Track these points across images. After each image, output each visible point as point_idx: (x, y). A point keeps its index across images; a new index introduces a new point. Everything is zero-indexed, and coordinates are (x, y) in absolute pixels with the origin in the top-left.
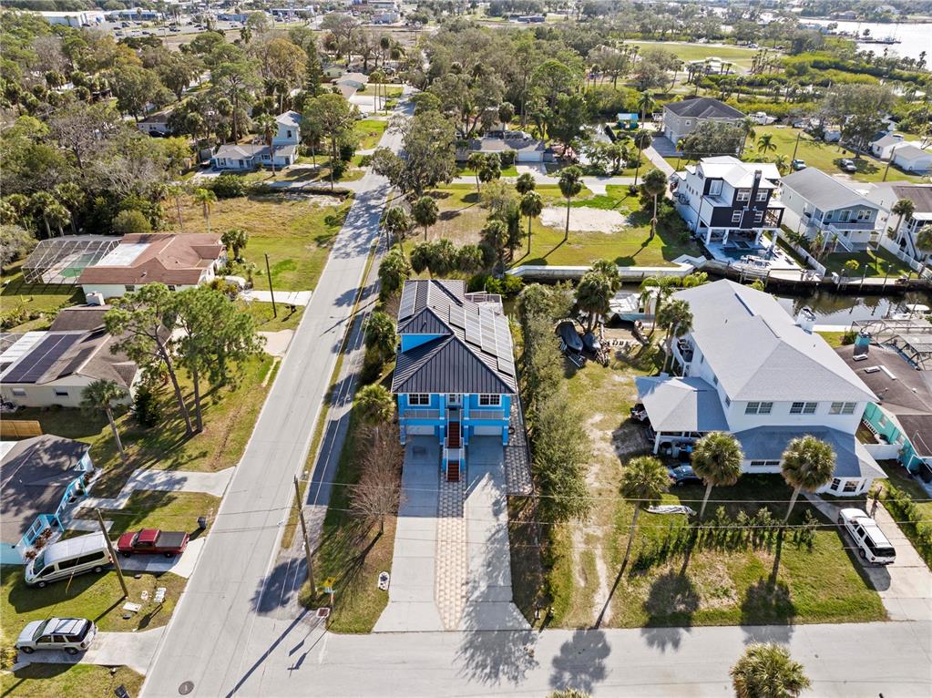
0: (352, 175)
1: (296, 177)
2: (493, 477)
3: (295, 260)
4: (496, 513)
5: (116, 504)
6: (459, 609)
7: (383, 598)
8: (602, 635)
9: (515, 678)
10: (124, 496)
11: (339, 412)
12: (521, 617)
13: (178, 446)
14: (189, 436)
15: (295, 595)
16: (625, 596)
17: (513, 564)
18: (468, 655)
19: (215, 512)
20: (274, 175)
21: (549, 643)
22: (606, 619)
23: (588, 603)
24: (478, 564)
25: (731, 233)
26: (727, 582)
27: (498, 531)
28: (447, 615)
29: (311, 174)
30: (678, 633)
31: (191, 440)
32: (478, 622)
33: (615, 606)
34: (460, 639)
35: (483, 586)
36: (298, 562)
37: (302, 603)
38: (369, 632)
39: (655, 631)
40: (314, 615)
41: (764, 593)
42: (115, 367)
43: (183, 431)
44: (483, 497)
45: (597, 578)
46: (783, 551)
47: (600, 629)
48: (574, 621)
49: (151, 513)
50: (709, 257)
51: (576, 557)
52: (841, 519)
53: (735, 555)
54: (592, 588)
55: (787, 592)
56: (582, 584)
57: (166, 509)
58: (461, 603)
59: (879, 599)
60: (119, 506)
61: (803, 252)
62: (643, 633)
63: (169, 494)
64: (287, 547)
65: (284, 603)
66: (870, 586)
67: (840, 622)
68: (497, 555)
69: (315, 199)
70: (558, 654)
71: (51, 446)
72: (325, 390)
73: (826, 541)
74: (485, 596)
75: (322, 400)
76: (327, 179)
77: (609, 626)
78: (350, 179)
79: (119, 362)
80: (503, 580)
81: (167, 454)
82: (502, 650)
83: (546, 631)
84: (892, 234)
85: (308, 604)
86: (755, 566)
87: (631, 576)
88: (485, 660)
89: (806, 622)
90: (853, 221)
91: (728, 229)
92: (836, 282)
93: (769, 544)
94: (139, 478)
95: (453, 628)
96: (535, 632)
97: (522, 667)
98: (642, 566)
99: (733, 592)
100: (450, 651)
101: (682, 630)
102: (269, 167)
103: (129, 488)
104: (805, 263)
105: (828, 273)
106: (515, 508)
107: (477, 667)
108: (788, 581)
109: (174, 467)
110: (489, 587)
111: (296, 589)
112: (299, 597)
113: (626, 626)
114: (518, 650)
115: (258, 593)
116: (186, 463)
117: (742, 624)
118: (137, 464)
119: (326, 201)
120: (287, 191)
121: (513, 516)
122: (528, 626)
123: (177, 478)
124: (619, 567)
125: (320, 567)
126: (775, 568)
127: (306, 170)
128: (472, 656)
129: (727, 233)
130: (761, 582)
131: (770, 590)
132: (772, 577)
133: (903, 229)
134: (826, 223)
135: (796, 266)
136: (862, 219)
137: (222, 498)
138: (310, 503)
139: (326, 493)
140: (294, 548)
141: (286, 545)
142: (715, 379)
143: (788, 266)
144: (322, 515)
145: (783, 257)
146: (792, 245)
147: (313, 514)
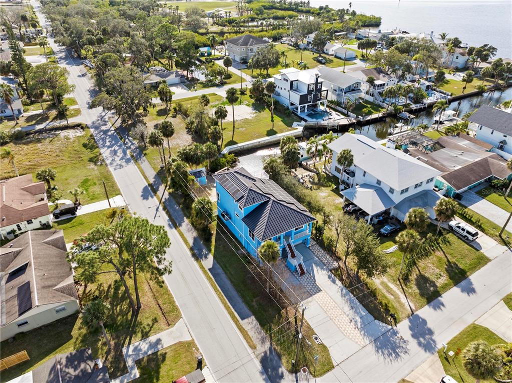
0: (72, 112)
1: (34, 122)
2: (317, 265)
3: (90, 178)
4: (334, 282)
5: (132, 376)
6: (359, 335)
7: (324, 348)
8: (417, 316)
9: (406, 352)
10: (132, 368)
11: (209, 262)
12: (384, 325)
13: (135, 322)
14: (136, 313)
15: (283, 369)
16: (411, 294)
17: (361, 302)
18: (381, 353)
19: (197, 349)
20: (17, 123)
21: (403, 328)
22: (413, 308)
23: (402, 305)
24: (347, 308)
25: (308, 105)
26: (437, 271)
27: (342, 290)
28: (357, 340)
29: (43, 118)
30: (439, 301)
31: (140, 314)
32: (371, 336)
33: (411, 300)
34: (371, 348)
35: (359, 320)
36: (268, 352)
37: (291, 372)
38: (333, 367)
39: (432, 303)
40: (301, 374)
41: (450, 268)
42: (57, 290)
43: (129, 312)
44: (321, 276)
45: (395, 292)
46: (443, 249)
47: (415, 313)
48: (404, 315)
49: (161, 370)
50: (306, 121)
51: (381, 287)
52: (451, 227)
53: (430, 258)
54: (397, 298)
55: (457, 265)
56: (392, 297)
57: (167, 362)
58: (357, 331)
59: (482, 254)
60: (135, 376)
61: (340, 109)
62: (430, 306)
63: (159, 353)
64: (255, 348)
65: (282, 377)
66: (478, 250)
67: (480, 268)
68: (351, 301)
69: (63, 134)
70: (411, 332)
71: (67, 361)
72: (189, 253)
73: (450, 237)
74: (363, 323)
75: (193, 259)
76: (55, 119)
77: (416, 310)
78: (73, 116)
79: (56, 286)
80: (364, 312)
81: (132, 330)
82: (391, 343)
83: (398, 325)
84: (367, 93)
85: (294, 370)
86: (440, 260)
87: (406, 285)
88: (389, 352)
89: (471, 274)
90: (353, 90)
91: (306, 105)
92: (362, 120)
93: (437, 247)
94: (130, 352)
95: (364, 344)
96: (395, 328)
97: (404, 346)
98: (406, 279)
99: (442, 273)
100: (371, 355)
101: (440, 298)
102: (10, 118)
103: (130, 362)
104: (347, 115)
105: (357, 117)
106: (339, 276)
107: (389, 356)
108: (454, 260)
109: (145, 336)
110: (361, 318)
111: (280, 367)
112: (287, 370)
113: (422, 307)
114: (396, 339)
115: (264, 379)
116: (150, 330)
117: (455, 285)
118: (119, 347)
119: (71, 133)
120: (36, 132)
121: (341, 280)
122: (390, 327)
123: (154, 341)
124: (398, 283)
125: (281, 349)
126: (446, 257)
127: (38, 115)
128: (383, 352)
129: (306, 107)
130: (447, 265)
131: (452, 267)
132: (448, 261)
133: (372, 90)
134: (345, 93)
135: (342, 117)
136: (356, 89)
137: (193, 340)
138: (243, 319)
139: (246, 310)
140: (259, 347)
141: (253, 347)
142: (379, 182)
143: (339, 118)
144: (255, 322)
145: (334, 113)
146: (333, 106)
147: (251, 324)
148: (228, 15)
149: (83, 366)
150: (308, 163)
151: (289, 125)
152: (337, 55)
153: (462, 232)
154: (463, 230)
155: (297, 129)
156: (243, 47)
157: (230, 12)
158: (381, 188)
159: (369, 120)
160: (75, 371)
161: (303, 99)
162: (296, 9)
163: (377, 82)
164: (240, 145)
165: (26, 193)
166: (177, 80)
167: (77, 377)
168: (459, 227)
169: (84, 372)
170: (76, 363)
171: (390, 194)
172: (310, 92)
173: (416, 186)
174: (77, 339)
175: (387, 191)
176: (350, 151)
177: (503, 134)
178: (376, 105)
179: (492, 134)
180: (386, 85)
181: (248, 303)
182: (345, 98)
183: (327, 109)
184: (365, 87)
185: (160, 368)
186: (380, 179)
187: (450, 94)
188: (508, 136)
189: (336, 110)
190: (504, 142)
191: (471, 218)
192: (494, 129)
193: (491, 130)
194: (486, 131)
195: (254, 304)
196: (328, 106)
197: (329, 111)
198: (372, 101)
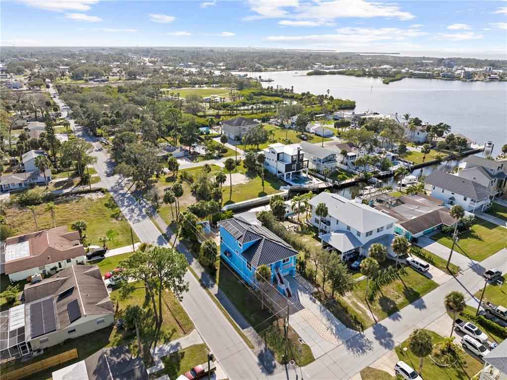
0: (94, 179)
1: (61, 187)
2: (301, 290)
3: (113, 229)
4: (314, 302)
5: (159, 367)
6: (334, 338)
7: (307, 348)
8: (380, 325)
9: (370, 349)
10: (158, 362)
11: (215, 289)
12: (354, 331)
13: (158, 331)
14: (159, 325)
15: (276, 362)
16: (375, 310)
17: (335, 316)
18: (351, 350)
19: (209, 349)
20: (47, 188)
21: (369, 333)
22: (377, 319)
23: (368, 317)
24: (325, 320)
25: (293, 173)
26: (396, 293)
27: (321, 308)
28: (332, 342)
29: (68, 184)
30: (397, 314)
31: (162, 326)
32: (343, 339)
33: (375, 314)
34: (343, 347)
35: (334, 328)
36: (264, 351)
37: (282, 363)
38: (314, 360)
39: (392, 316)
40: (290, 365)
41: (407, 292)
42: (98, 306)
43: (153, 324)
44: (304, 298)
45: (362, 308)
46: (401, 278)
47: (378, 323)
48: (369, 324)
49: (180, 363)
50: (291, 185)
51: (351, 305)
52: (408, 262)
53: (391, 284)
54: (364, 312)
55: (412, 289)
56: (360, 312)
57: (186, 358)
59: (433, 281)
60: (161, 367)
61: (319, 175)
62: (390, 318)
63: (179, 352)
64: (254, 348)
65: (275, 367)
66: (429, 279)
67: (430, 291)
68: (328, 315)
69: (87, 196)
70: (375, 336)
72: (199, 284)
73: (407, 269)
74: (337, 330)
75: (202, 288)
76: (80, 184)
77: (379, 321)
78: (94, 182)
79: (97, 303)
80: (338, 323)
81: (157, 337)
82: (358, 343)
83: (365, 331)
84: (342, 163)
85: (284, 362)
86: (399, 286)
87: (371, 304)
88: (357, 349)
89: (423, 295)
90: (330, 160)
91: (291, 172)
92: (337, 184)
93: (396, 277)
94: (156, 352)
95: (338, 345)
96: (362, 333)
97: (369, 345)
98: (371, 299)
99: (400, 295)
100: (343, 351)
101: (398, 312)
102: (42, 184)
103: (156, 359)
104: (325, 180)
105: (333, 182)
106: (318, 298)
107: (357, 352)
108: (410, 286)
109: (167, 341)
110: (335, 327)
111: (274, 360)
112: (279, 362)
113: (383, 318)
114: (363, 341)
115: (261, 369)
116: (171, 337)
117: (410, 303)
118: (147, 349)
119: (94, 196)
120: (63, 195)
121: (320, 300)
122: (358, 333)
123: (175, 344)
124: (365, 302)
125: (274, 348)
126: (404, 284)
127: (65, 182)
128: (352, 349)
129: (291, 174)
130: (404, 289)
131: (408, 291)
132: (405, 286)
133: (345, 160)
134: (323, 163)
135: (321, 182)
136: (332, 159)
137: (205, 343)
138: (243, 329)
139: (246, 322)
140: (256, 347)
141: (252, 347)
142: (349, 228)
143: (318, 182)
144: (253, 330)
145: (314, 179)
146: (313, 174)
147: (249, 332)
148: (222, 100)
149: (123, 356)
150: (294, 217)
151: (278, 188)
152: (317, 133)
153: (416, 265)
154: (417, 263)
155: (284, 191)
156: (237, 127)
157: (224, 98)
158: (351, 233)
159: (344, 184)
160: (117, 359)
161: (288, 168)
162: (281, 95)
163: (349, 154)
164: (236, 204)
165: (64, 239)
166: (182, 154)
167: (119, 363)
168: (414, 261)
169: (124, 360)
170: (118, 354)
171: (357, 237)
172: (293, 162)
173: (378, 230)
174: (114, 343)
175: (355, 234)
176: (325, 204)
177: (451, 192)
178: (349, 172)
179: (443, 192)
180: (357, 156)
181: (246, 318)
182: (323, 167)
183: (309, 176)
184: (339, 158)
185: (180, 362)
186: (350, 225)
187: (412, 163)
188: (455, 194)
189: (315, 177)
190: (452, 199)
191: (425, 255)
192: (444, 188)
193: (442, 190)
194: (439, 190)
195: (252, 318)
196: (309, 174)
197: (310, 177)
198: (346, 169)
